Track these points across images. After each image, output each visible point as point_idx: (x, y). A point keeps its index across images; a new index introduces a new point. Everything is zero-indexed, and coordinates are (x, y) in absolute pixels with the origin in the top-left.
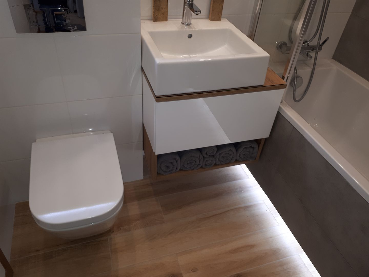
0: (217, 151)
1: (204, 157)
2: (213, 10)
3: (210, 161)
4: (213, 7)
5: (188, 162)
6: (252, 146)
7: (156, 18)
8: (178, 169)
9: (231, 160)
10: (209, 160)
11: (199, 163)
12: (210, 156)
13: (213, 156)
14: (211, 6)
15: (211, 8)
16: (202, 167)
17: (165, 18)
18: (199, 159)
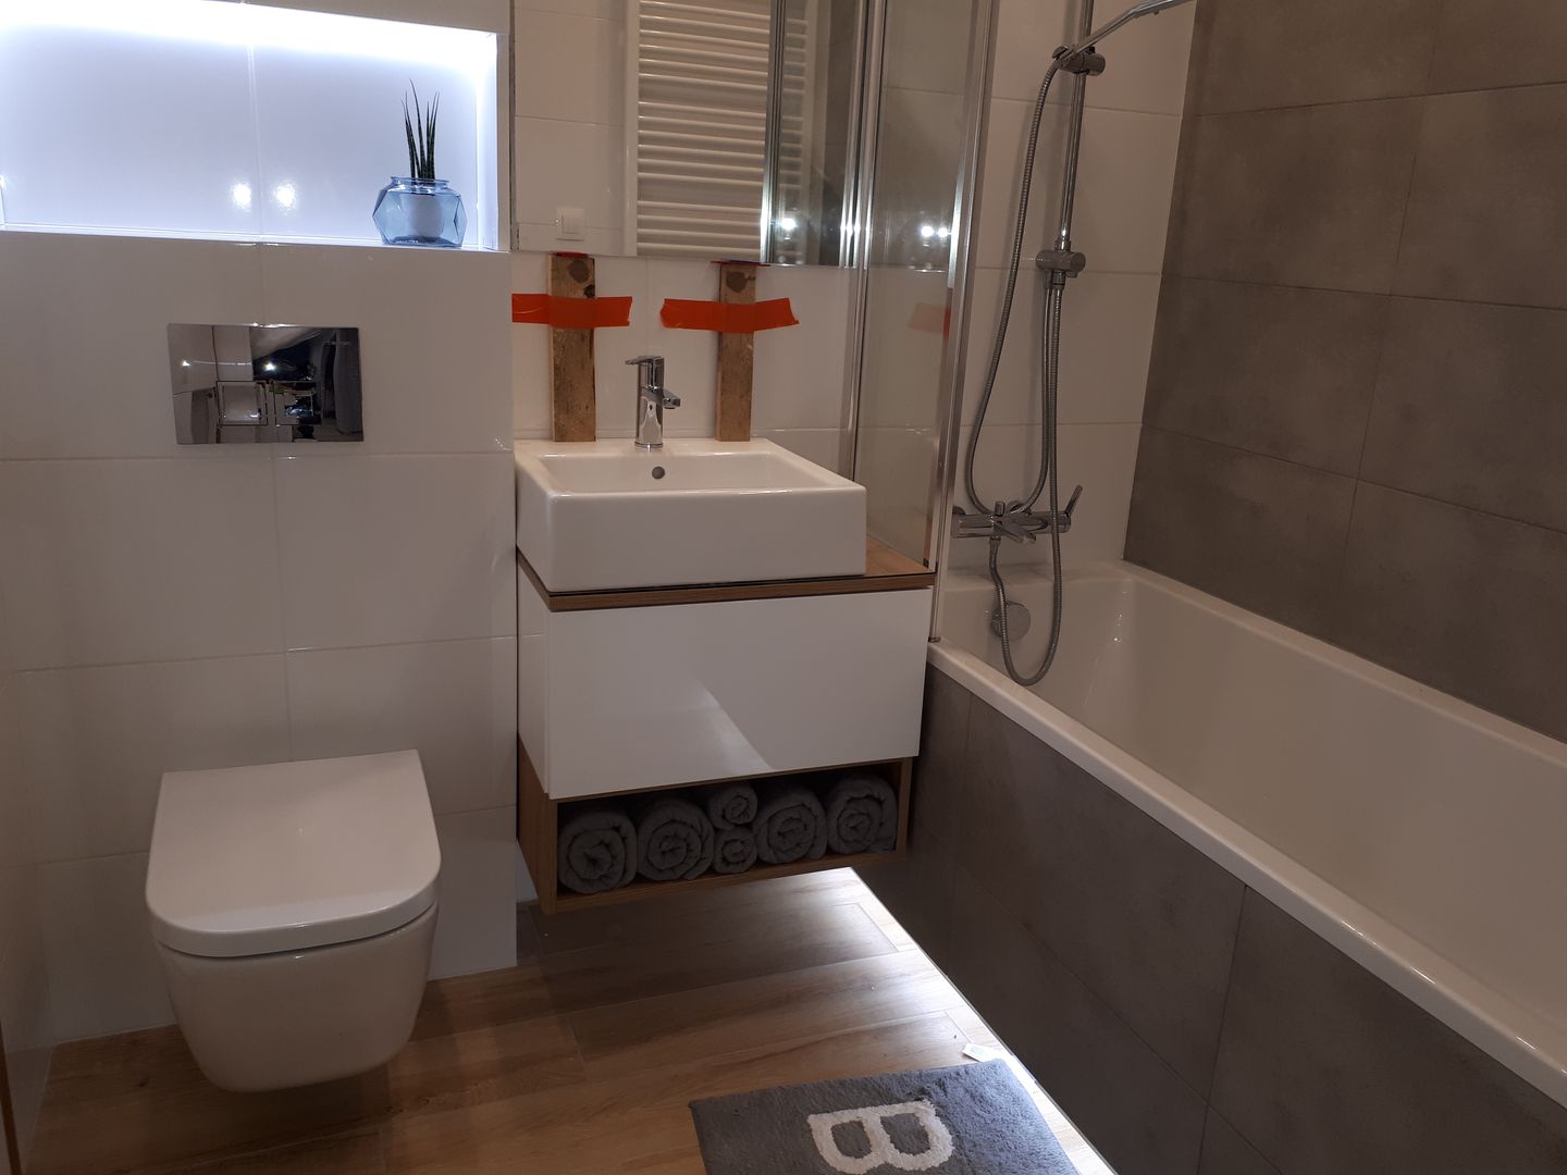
0: (759, 809)
1: (717, 830)
2: (723, 413)
3: (738, 847)
4: (722, 403)
5: (664, 848)
6: (876, 795)
7: (561, 435)
8: (630, 877)
9: (813, 846)
10: (735, 841)
11: (702, 850)
12: (737, 825)
13: (748, 826)
14: (719, 401)
15: (719, 406)
16: (711, 871)
17: (588, 433)
18: (700, 837)
